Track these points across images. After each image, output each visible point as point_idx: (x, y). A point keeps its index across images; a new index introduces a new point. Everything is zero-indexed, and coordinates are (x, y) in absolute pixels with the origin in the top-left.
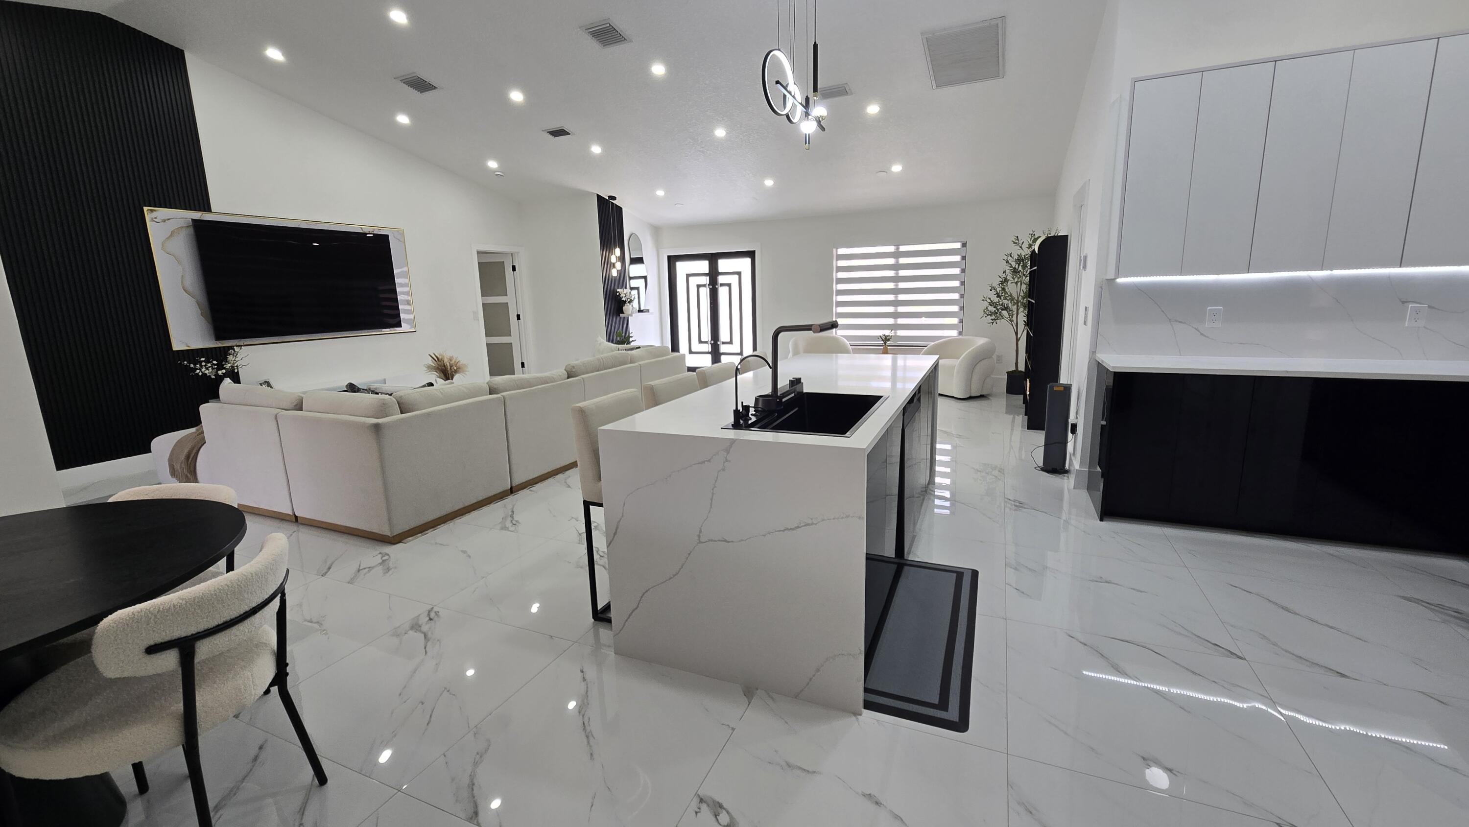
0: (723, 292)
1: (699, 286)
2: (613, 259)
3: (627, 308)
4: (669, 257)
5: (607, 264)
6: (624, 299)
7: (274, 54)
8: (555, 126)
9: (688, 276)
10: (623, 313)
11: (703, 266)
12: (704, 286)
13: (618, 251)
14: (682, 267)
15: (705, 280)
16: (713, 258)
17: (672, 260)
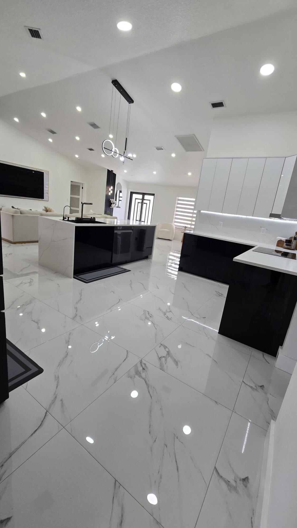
0: (144, 205)
1: (138, 203)
2: (110, 189)
3: (113, 205)
4: (131, 192)
5: (108, 191)
6: (111, 202)
7: (16, 120)
8: (90, 148)
9: (136, 199)
10: (111, 206)
11: (140, 196)
12: (140, 203)
13: (112, 187)
14: (135, 196)
15: (140, 201)
16: (144, 194)
17: (132, 193)
